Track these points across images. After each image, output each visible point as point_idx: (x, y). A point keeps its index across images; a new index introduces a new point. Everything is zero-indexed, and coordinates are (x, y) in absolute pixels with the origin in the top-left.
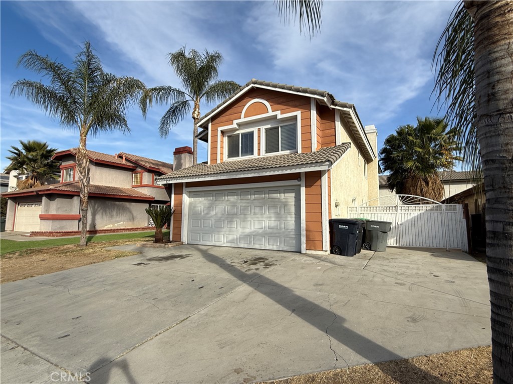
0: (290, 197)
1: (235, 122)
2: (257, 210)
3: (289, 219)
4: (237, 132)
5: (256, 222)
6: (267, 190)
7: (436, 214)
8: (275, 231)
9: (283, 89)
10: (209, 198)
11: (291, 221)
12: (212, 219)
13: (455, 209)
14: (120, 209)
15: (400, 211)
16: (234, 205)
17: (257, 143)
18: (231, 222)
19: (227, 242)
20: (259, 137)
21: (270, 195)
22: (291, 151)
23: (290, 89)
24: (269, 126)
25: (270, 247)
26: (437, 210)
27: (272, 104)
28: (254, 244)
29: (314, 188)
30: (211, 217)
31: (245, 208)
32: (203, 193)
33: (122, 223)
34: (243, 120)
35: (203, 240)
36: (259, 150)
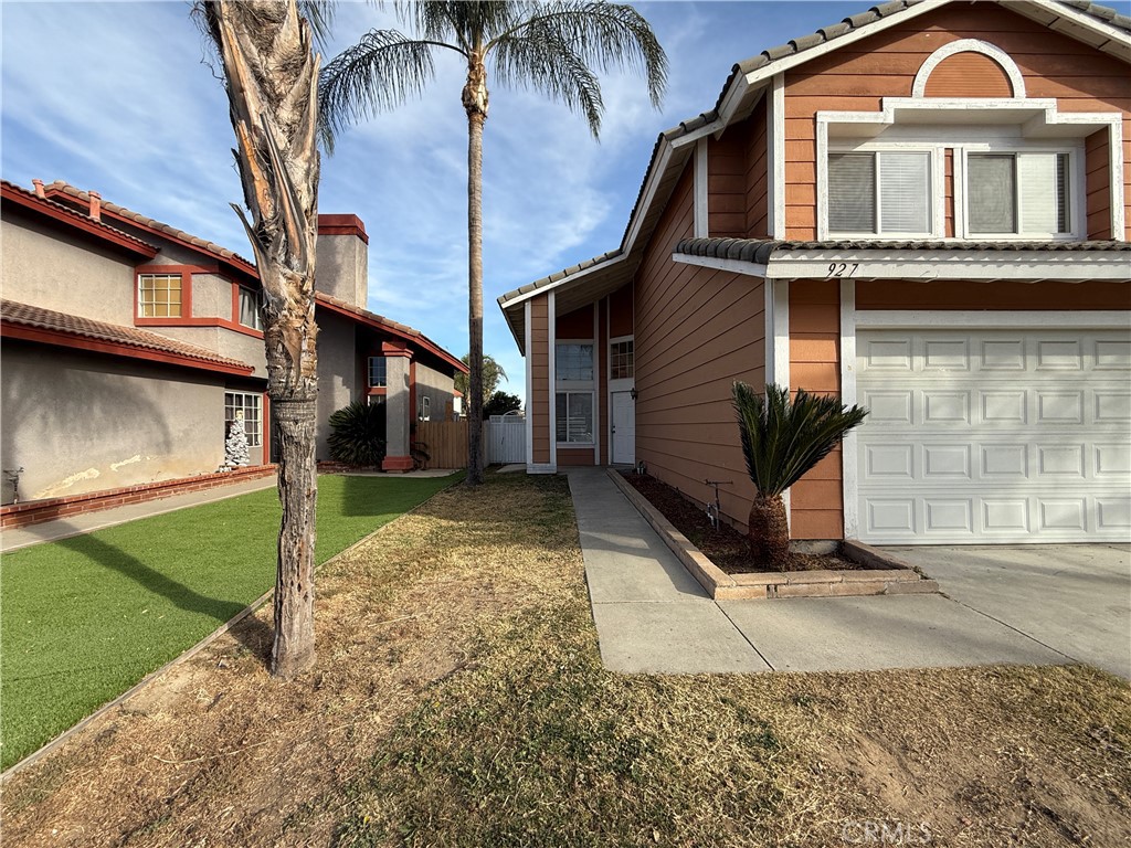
1: (891, 104)
4: (867, 147)
12: (971, 441)
16: (1066, 391)
17: (943, 195)
18: (1057, 450)
19: (1044, 527)
20: (949, 177)
22: (1058, 236)
24: (984, 147)
27: (1027, 71)
33: (137, 458)
34: (918, 102)
35: (930, 526)
36: (951, 219)
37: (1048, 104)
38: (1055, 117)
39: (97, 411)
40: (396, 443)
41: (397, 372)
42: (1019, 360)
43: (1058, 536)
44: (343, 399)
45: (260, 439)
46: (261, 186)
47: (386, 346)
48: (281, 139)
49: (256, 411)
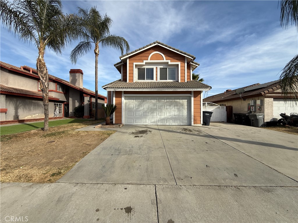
0: (185, 102)
1: (145, 61)
2: (168, 107)
3: (184, 111)
4: (144, 67)
5: (167, 113)
6: (173, 98)
7: (218, 110)
8: (177, 117)
9: (174, 50)
10: (139, 100)
11: (185, 112)
12: (141, 111)
13: (224, 108)
14: (35, 105)
15: (207, 109)
16: (154, 105)
17: (155, 74)
18: (153, 113)
19: (151, 123)
20: (157, 71)
21: (175, 100)
22: (174, 80)
23: (178, 51)
24: (162, 67)
25: (175, 124)
26: (218, 108)
27: (166, 56)
28: (166, 123)
29: (198, 98)
30: (141, 110)
31: (162, 106)
32: (135, 98)
33: (37, 115)
34: (149, 61)
35: (135, 122)
36: (157, 78)
37: (169, 61)
38: (170, 63)
39: (32, 108)
40: (86, 113)
41: (86, 99)
42: (148, 100)
43: (152, 124)
44: (77, 105)
45: (62, 112)
46: (42, 86)
47: (84, 95)
48: (44, 81)
49: (61, 107)
